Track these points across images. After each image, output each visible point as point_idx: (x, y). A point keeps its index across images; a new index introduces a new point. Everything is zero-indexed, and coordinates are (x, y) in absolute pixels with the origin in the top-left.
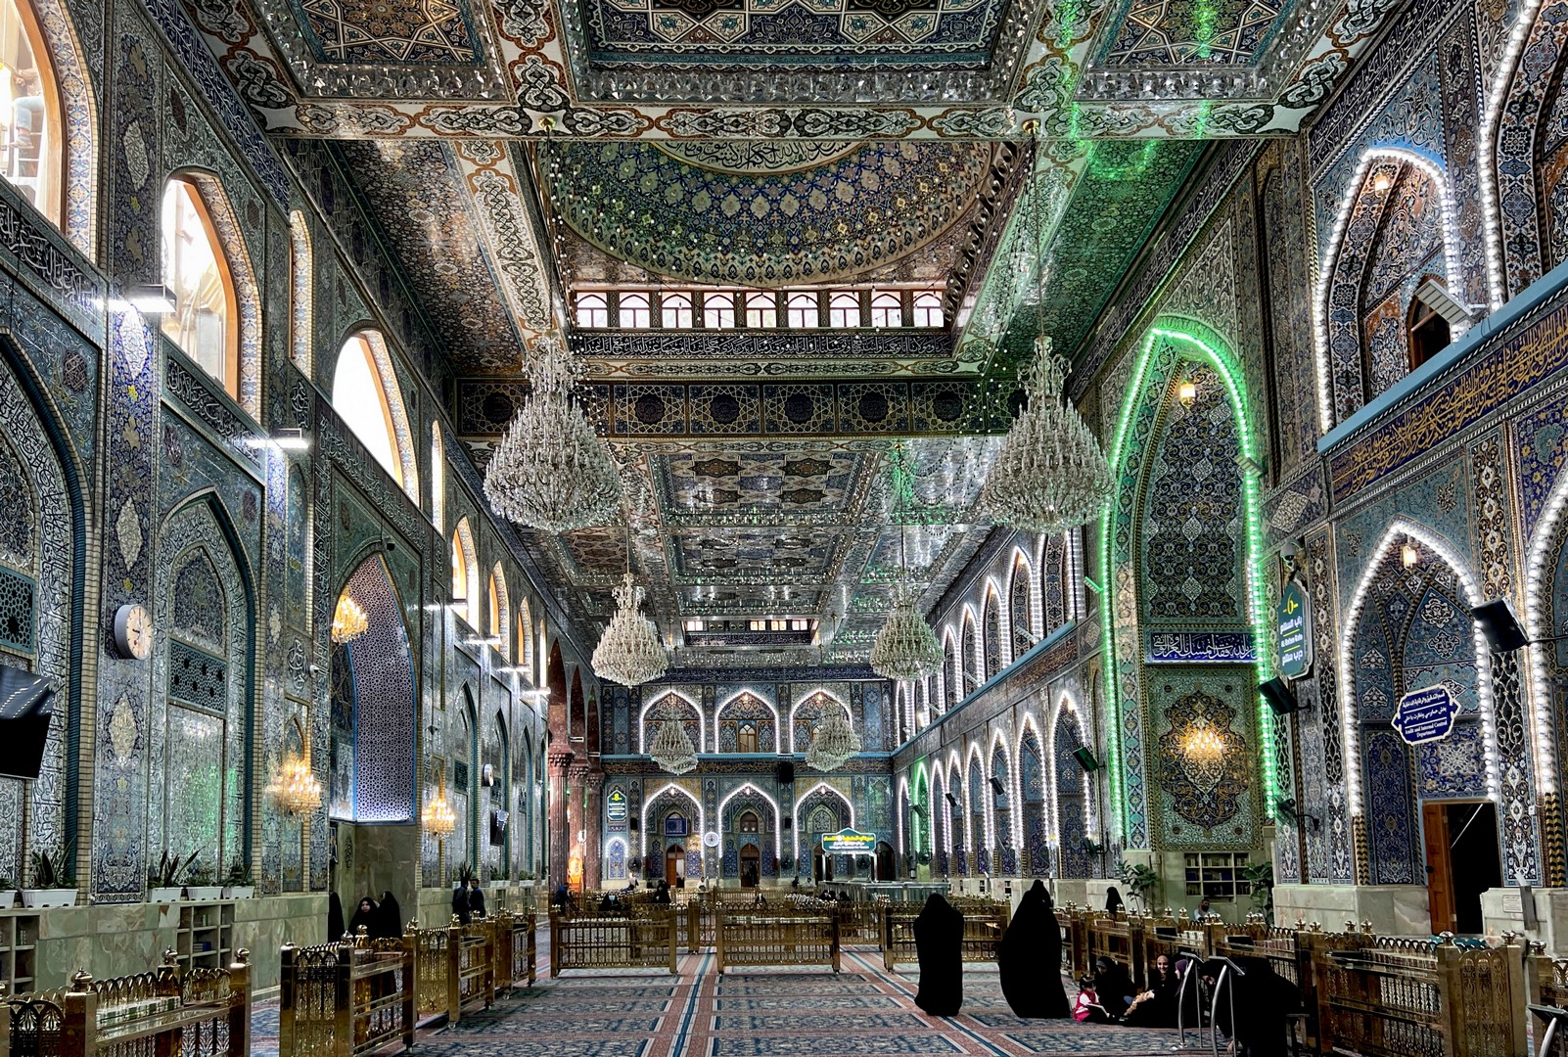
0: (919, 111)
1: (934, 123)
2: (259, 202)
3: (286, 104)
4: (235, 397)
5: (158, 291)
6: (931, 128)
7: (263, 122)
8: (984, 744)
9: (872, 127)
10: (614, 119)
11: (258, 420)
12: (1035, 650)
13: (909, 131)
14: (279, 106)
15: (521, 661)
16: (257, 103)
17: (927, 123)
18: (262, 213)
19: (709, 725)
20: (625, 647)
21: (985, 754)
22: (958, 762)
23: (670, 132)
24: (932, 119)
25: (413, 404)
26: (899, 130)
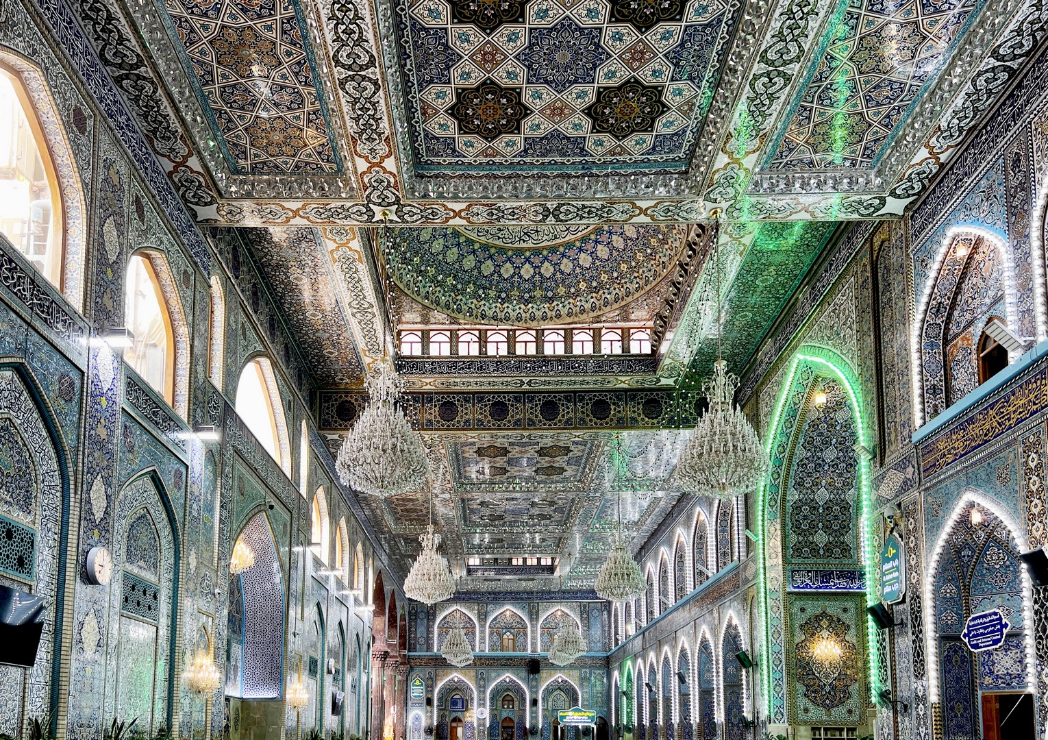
0: (638, 203)
1: (649, 212)
2: (190, 270)
3: (211, 203)
4: (170, 404)
5: (122, 332)
6: (646, 215)
7: (195, 215)
8: (673, 647)
9: (605, 215)
10: (430, 211)
11: (186, 420)
12: (710, 581)
13: (631, 217)
14: (206, 204)
15: (355, 586)
16: (191, 203)
17: (644, 212)
18: (192, 278)
19: (482, 632)
20: (426, 577)
21: (674, 655)
22: (654, 661)
23: (468, 220)
24: (647, 209)
25: (290, 409)
26: (625, 217)
